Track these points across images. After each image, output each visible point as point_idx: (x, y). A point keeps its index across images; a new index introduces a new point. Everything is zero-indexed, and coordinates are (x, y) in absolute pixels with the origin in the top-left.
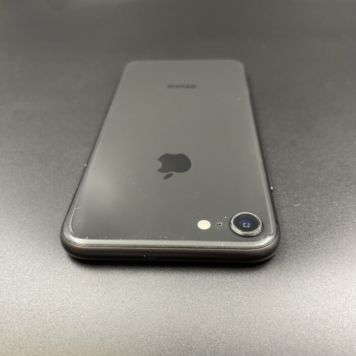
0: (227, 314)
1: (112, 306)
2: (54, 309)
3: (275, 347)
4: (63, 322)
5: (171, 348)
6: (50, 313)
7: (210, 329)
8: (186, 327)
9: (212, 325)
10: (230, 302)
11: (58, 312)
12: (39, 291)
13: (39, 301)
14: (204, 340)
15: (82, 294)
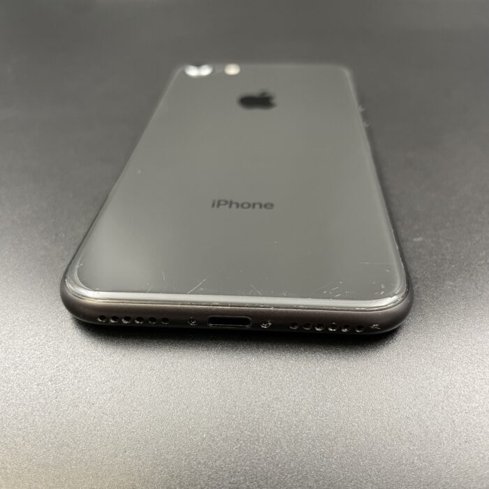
0: (315, 386)
1: (136, 375)
2: (44, 379)
3: (390, 435)
4: (56, 398)
5: (227, 437)
6: (38, 385)
7: (288, 409)
8: (250, 405)
9: (292, 403)
10: (318, 369)
11: (50, 383)
12: (22, 353)
13: (20, 367)
14: (279, 426)
15: (88, 358)
